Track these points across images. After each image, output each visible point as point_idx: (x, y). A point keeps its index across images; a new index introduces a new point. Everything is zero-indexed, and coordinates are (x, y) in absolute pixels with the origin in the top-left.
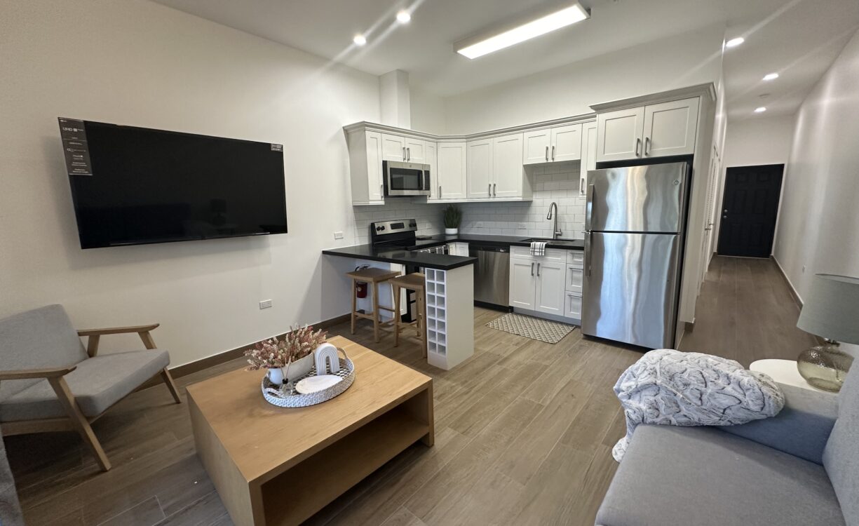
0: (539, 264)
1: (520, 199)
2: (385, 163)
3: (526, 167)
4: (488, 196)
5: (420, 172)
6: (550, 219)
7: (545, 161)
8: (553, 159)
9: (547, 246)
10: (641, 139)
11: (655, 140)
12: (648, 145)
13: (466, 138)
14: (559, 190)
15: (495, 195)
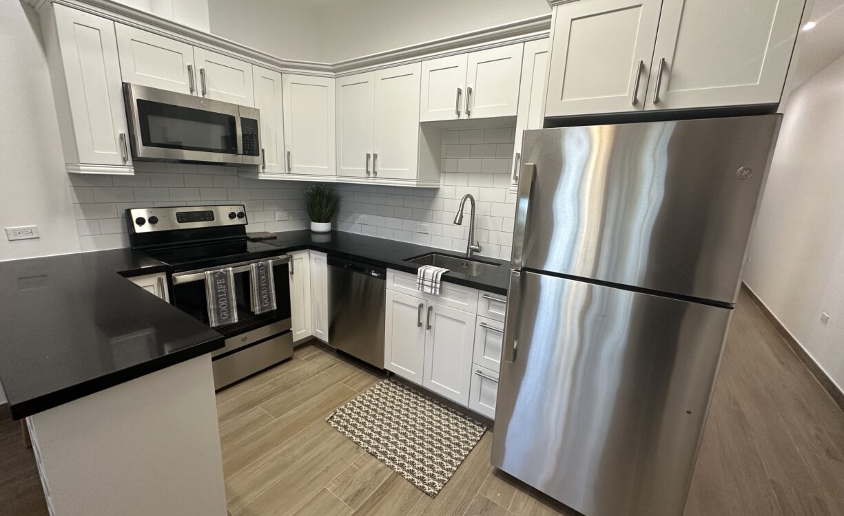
0: (430, 309)
1: (413, 184)
2: (126, 89)
3: (425, 126)
4: (365, 174)
5: (231, 120)
6: (460, 224)
7: (455, 117)
8: (468, 113)
9: (445, 278)
10: (647, 64)
11: (679, 67)
12: (665, 79)
13: (334, 71)
14: (482, 173)
15: (375, 173)
